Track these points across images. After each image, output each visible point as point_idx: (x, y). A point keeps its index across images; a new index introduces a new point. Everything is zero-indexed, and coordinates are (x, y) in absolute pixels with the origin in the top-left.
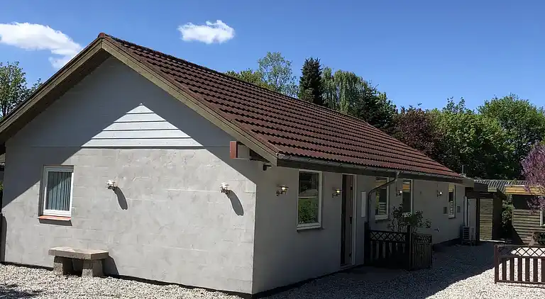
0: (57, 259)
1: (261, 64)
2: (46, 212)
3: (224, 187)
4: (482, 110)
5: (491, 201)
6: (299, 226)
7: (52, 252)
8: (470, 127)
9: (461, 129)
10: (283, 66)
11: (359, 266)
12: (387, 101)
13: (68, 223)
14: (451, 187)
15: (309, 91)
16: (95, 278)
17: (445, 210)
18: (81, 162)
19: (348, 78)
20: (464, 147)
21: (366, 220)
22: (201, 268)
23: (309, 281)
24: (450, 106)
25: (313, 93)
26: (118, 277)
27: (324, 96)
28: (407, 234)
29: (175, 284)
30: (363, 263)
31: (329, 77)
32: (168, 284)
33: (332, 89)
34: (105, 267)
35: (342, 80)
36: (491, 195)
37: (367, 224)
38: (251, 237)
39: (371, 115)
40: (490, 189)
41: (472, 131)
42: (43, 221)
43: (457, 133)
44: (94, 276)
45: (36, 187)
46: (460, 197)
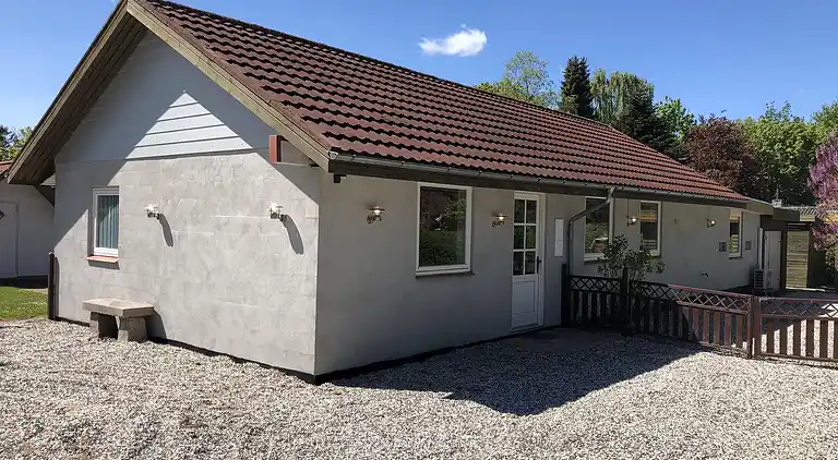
0: (94, 316)
1: (509, 67)
2: (97, 250)
3: (275, 210)
4: (818, 118)
5: (806, 234)
6: (421, 269)
7: (87, 306)
8: (795, 140)
9: (782, 142)
10: (536, 68)
11: (551, 328)
12: (682, 109)
13: (115, 266)
14: (735, 214)
15: (571, 99)
16: (131, 343)
17: (723, 247)
18: (126, 181)
19: (627, 81)
20: (785, 166)
21: (564, 261)
22: (253, 332)
23: (444, 351)
24: (770, 114)
25: (577, 101)
26: (165, 341)
27: (594, 104)
28: (623, 281)
29: (224, 354)
30: (559, 323)
31: (601, 81)
32: (217, 354)
33: (606, 96)
34: (148, 328)
35: (618, 84)
36: (807, 226)
37: (565, 268)
38: (312, 286)
39: (639, 123)
40: (803, 218)
41: (798, 145)
42: (92, 263)
43: (776, 147)
44: (130, 340)
45: (84, 218)
46: (751, 229)
